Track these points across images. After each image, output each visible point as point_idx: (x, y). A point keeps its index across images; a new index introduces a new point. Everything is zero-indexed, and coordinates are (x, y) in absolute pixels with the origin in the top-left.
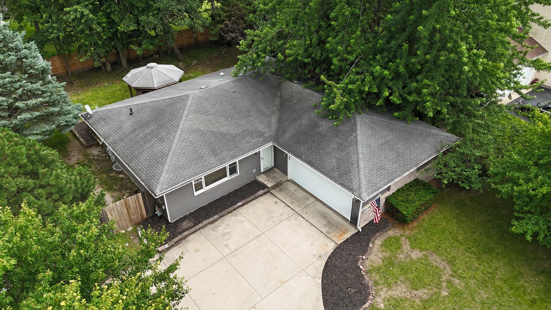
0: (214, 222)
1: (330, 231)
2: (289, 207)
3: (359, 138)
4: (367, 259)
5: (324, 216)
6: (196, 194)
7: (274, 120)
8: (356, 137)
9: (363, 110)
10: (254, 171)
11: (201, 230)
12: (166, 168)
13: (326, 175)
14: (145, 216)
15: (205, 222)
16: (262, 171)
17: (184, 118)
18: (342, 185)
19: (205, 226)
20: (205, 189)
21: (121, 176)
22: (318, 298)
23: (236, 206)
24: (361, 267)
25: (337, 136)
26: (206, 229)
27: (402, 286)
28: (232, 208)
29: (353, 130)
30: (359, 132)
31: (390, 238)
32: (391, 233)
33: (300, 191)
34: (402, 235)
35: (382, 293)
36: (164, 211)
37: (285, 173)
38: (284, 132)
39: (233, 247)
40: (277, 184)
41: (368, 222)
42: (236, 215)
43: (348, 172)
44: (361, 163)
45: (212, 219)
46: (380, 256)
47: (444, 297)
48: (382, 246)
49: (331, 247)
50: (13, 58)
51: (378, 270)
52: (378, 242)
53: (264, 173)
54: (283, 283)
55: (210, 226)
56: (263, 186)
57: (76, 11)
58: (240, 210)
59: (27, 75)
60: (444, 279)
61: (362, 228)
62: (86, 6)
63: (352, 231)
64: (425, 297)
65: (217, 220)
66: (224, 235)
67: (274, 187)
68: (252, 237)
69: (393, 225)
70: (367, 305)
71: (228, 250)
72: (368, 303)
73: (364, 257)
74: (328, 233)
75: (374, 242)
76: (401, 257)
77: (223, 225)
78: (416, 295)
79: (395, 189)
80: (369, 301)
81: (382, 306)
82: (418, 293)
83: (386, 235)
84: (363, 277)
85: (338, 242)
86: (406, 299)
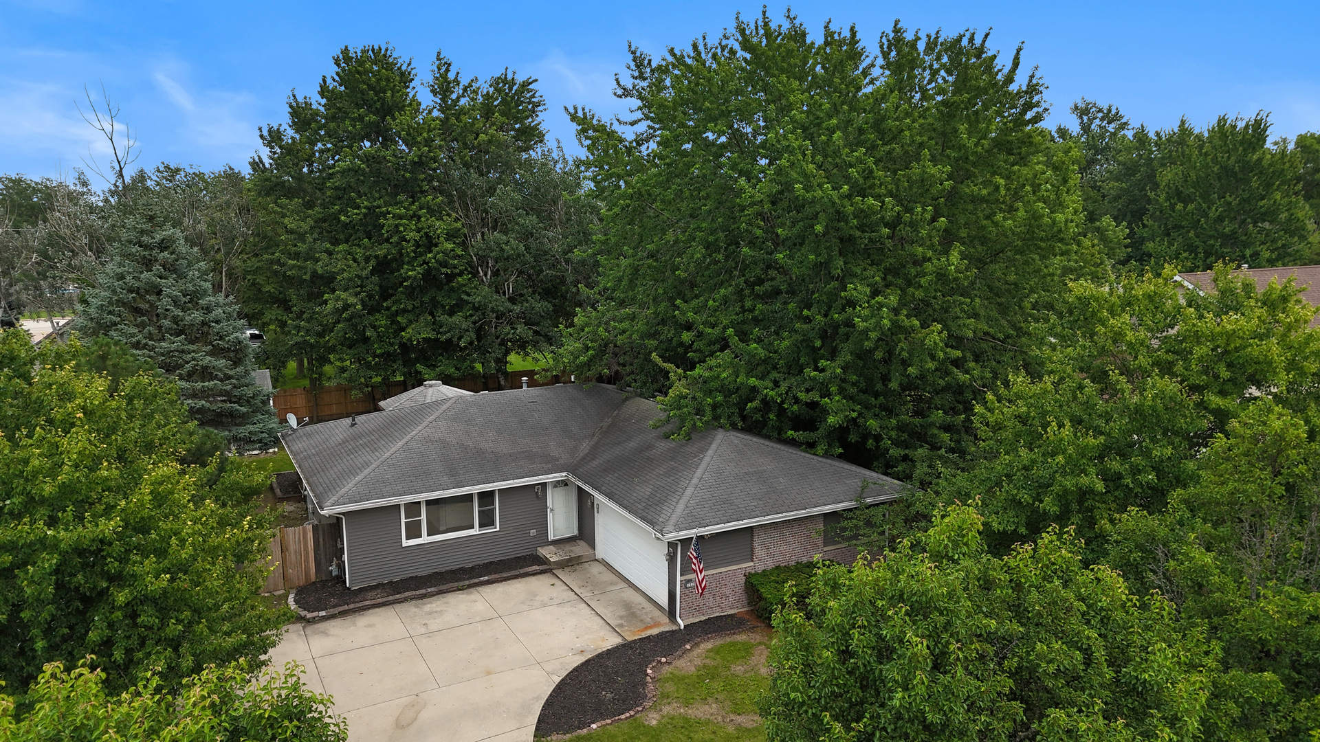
0: (424, 596)
1: (625, 624)
2: (573, 591)
3: (705, 460)
4: (670, 663)
7: (585, 446)
10: (533, 532)
11: (397, 607)
14: (313, 578)
15: (406, 594)
16: (551, 537)
19: (405, 600)
20: (425, 539)
22: (538, 698)
23: (476, 581)
24: (649, 671)
26: (405, 605)
27: (714, 706)
28: (467, 583)
29: (703, 450)
30: (709, 453)
31: (735, 644)
32: (741, 638)
33: (608, 574)
34: (760, 643)
35: (666, 710)
36: (341, 566)
37: (592, 544)
39: (433, 627)
40: (569, 560)
41: (703, 618)
42: (471, 594)
43: (662, 502)
44: (689, 490)
45: (423, 591)
46: (698, 662)
48: (709, 651)
49: (612, 641)
51: (681, 680)
52: (708, 645)
53: (555, 542)
54: (489, 673)
55: (414, 602)
56: (541, 561)
58: (482, 589)
61: (685, 626)
63: (667, 627)
64: (750, 725)
65: (432, 595)
66: (430, 613)
67: (563, 565)
68: (478, 619)
69: (753, 629)
70: (623, 717)
71: (423, 630)
72: (628, 715)
73: (664, 660)
74: (621, 626)
75: (697, 644)
76: (738, 669)
77: (438, 603)
78: (732, 720)
79: (770, 564)
80: (632, 713)
81: (654, 722)
82: (739, 719)
83: (728, 640)
84: (645, 684)
85: (630, 638)
86: (708, 722)
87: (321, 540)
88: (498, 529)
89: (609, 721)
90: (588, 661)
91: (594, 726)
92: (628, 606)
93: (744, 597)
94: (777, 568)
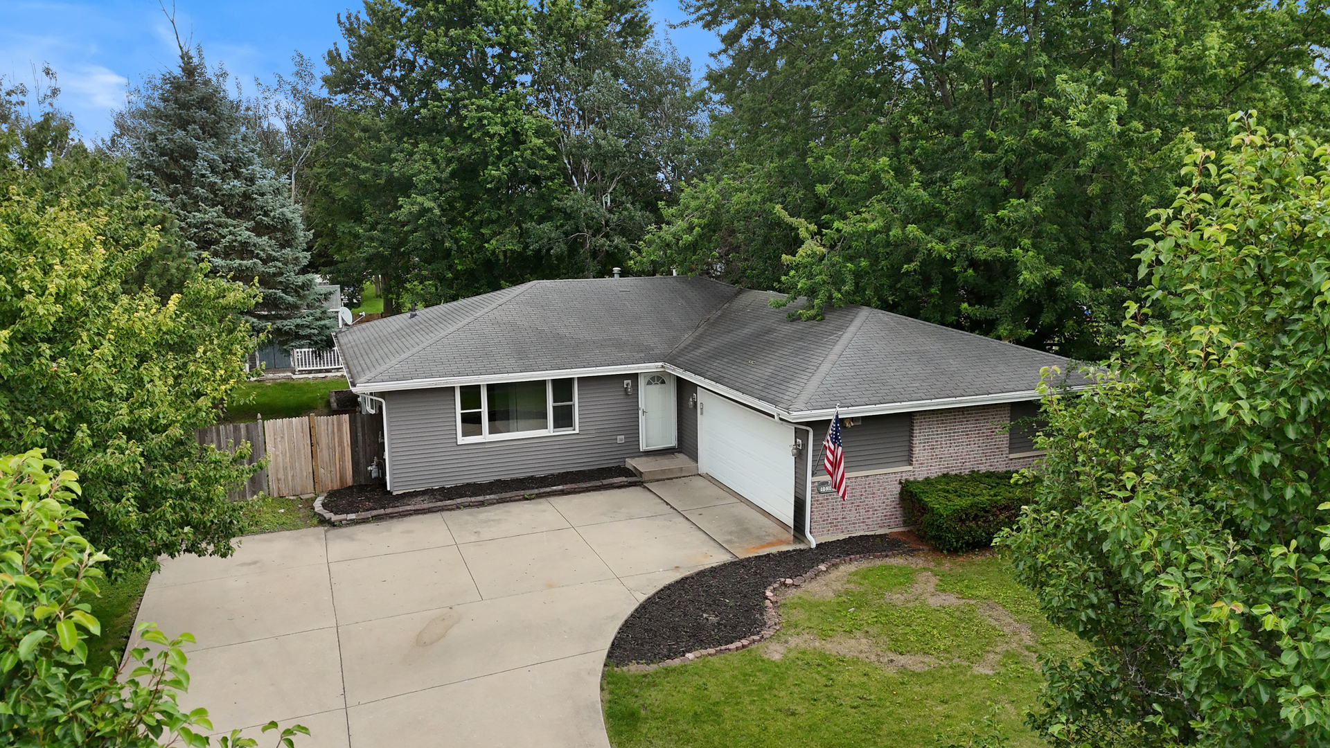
0: (481, 504)
1: (736, 540)
2: (668, 504)
4: (798, 586)
6: (462, 440)
7: (687, 336)
8: (839, 337)
10: (621, 439)
11: (446, 514)
14: (350, 481)
15: (459, 501)
16: (643, 447)
17: (493, 306)
19: (458, 507)
20: (489, 437)
22: (613, 617)
24: (769, 593)
26: (457, 511)
27: (864, 641)
28: (536, 491)
29: (843, 328)
30: (852, 329)
31: (888, 568)
32: (896, 561)
33: (714, 489)
34: (925, 569)
35: (794, 641)
37: (694, 456)
38: (697, 348)
39: (488, 535)
40: (665, 472)
41: (842, 537)
42: (539, 503)
43: (786, 380)
44: (825, 367)
46: (838, 586)
48: (856, 573)
49: (718, 558)
51: (814, 607)
52: (852, 568)
53: (648, 453)
55: (467, 511)
56: (629, 471)
58: (553, 498)
63: (793, 546)
65: (491, 503)
66: (486, 522)
68: (545, 529)
69: (911, 552)
70: (732, 646)
71: (473, 538)
72: (738, 644)
73: (789, 581)
74: (729, 542)
75: (835, 566)
76: (897, 597)
77: (498, 512)
78: (892, 661)
79: (935, 471)
80: (745, 642)
81: (777, 657)
82: (902, 660)
83: (878, 562)
84: (762, 610)
85: (742, 555)
86: (855, 661)
87: (360, 434)
88: (577, 431)
89: (712, 651)
90: (684, 580)
91: (690, 656)
92: (739, 522)
93: (899, 513)
94: (945, 475)
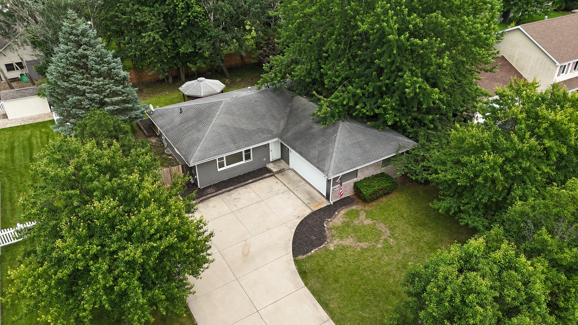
0: (229, 191)
1: (310, 202)
2: (286, 186)
3: (338, 138)
4: (331, 221)
5: (309, 193)
6: (219, 170)
7: (282, 123)
8: (335, 137)
9: (346, 118)
10: (265, 159)
11: (220, 195)
12: (199, 148)
13: (309, 161)
15: (223, 190)
16: (271, 160)
17: (216, 117)
18: (318, 168)
19: (223, 193)
20: (226, 167)
21: (170, 157)
22: (289, 240)
23: (247, 182)
24: (325, 225)
25: (323, 136)
26: (224, 195)
27: (351, 239)
28: (244, 183)
29: (335, 132)
30: (338, 134)
31: (352, 210)
32: (354, 207)
33: (296, 176)
34: (362, 210)
35: (335, 242)
36: (196, 180)
37: (288, 163)
38: (288, 131)
39: (239, 206)
40: (280, 170)
41: (339, 199)
42: (247, 188)
43: (324, 160)
44: (334, 154)
45: (229, 189)
46: (341, 220)
47: (378, 248)
48: (344, 214)
49: (308, 211)
50: (105, 68)
51: (337, 228)
52: (343, 212)
53: (272, 162)
54: (268, 229)
55: (226, 193)
56: (270, 171)
57: (150, 36)
58: (250, 185)
59: (113, 81)
60: (382, 238)
61: (333, 203)
62: (157, 33)
63: (325, 204)
64: (365, 247)
65: (232, 190)
66: (235, 199)
67: (278, 172)
68: (255, 202)
69: (357, 203)
70: (321, 247)
71: (236, 208)
73: (329, 220)
75: (339, 212)
76: (356, 222)
77: (236, 193)
78: (358, 245)
80: (324, 245)
81: (332, 248)
82: (361, 244)
83: (350, 209)
84: (325, 231)
85: (314, 210)
87: (185, 170)
88: (252, 160)
89: (317, 249)
90: (302, 221)
91: (312, 252)
94: (365, 179)
